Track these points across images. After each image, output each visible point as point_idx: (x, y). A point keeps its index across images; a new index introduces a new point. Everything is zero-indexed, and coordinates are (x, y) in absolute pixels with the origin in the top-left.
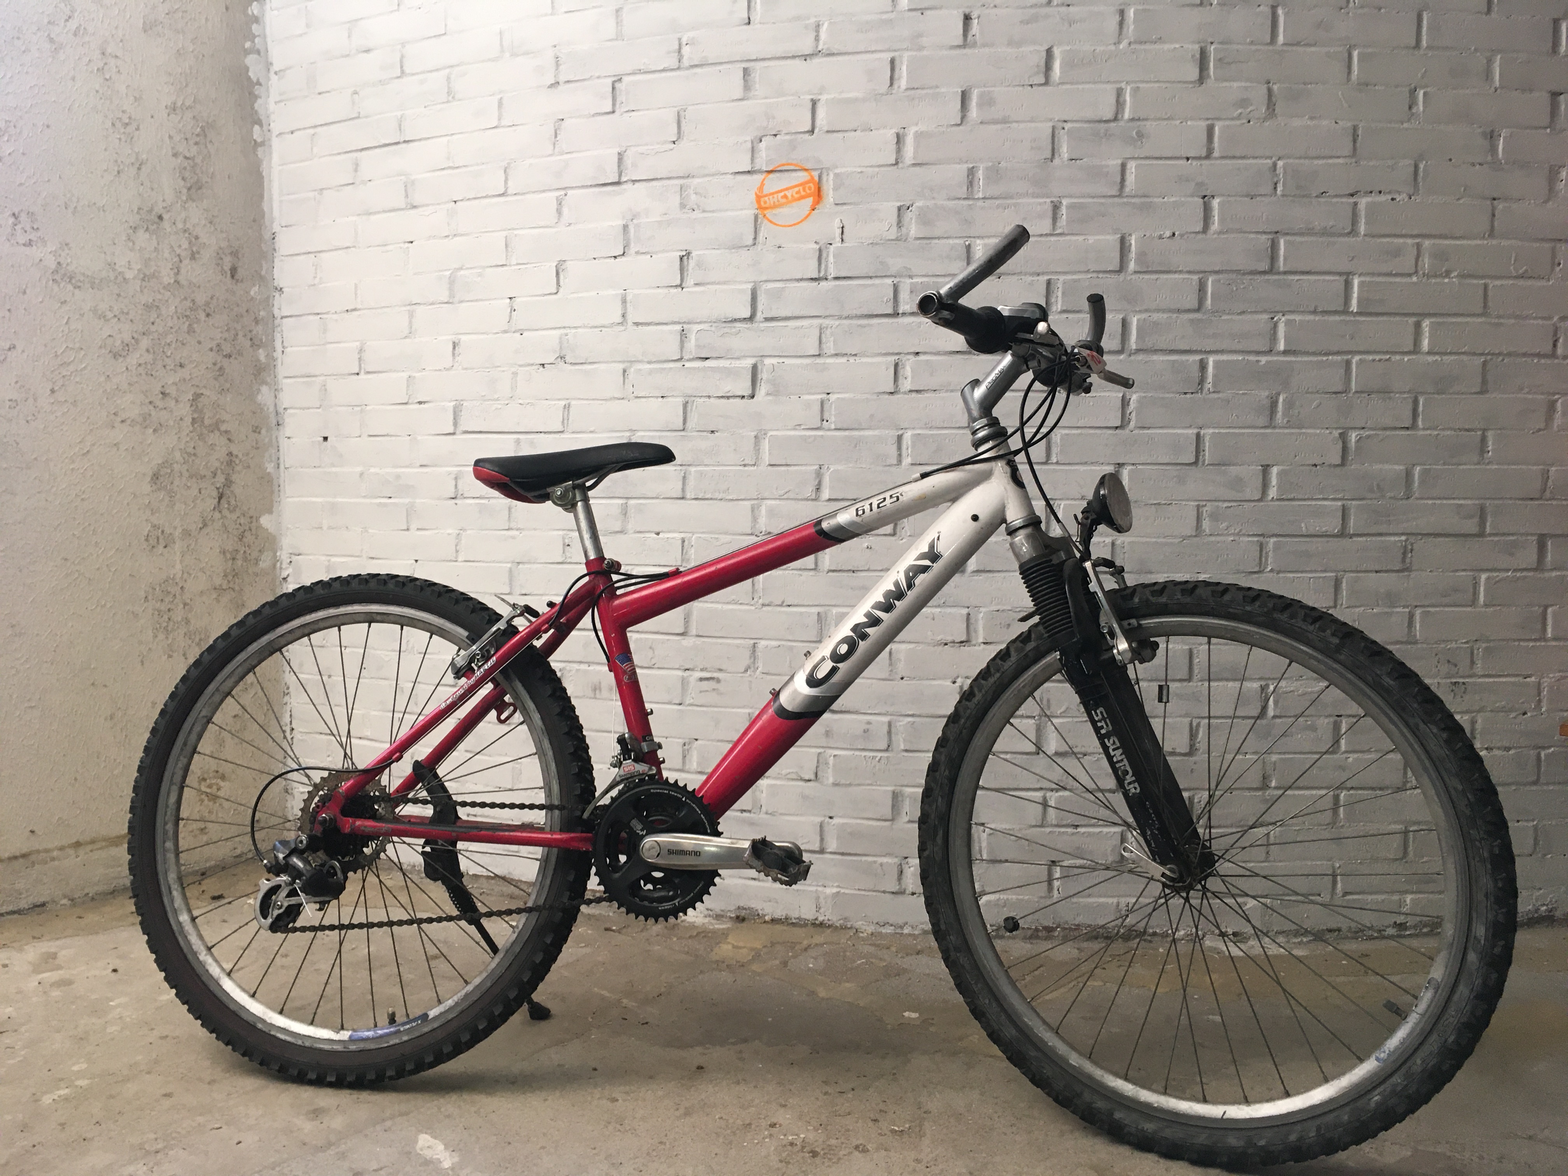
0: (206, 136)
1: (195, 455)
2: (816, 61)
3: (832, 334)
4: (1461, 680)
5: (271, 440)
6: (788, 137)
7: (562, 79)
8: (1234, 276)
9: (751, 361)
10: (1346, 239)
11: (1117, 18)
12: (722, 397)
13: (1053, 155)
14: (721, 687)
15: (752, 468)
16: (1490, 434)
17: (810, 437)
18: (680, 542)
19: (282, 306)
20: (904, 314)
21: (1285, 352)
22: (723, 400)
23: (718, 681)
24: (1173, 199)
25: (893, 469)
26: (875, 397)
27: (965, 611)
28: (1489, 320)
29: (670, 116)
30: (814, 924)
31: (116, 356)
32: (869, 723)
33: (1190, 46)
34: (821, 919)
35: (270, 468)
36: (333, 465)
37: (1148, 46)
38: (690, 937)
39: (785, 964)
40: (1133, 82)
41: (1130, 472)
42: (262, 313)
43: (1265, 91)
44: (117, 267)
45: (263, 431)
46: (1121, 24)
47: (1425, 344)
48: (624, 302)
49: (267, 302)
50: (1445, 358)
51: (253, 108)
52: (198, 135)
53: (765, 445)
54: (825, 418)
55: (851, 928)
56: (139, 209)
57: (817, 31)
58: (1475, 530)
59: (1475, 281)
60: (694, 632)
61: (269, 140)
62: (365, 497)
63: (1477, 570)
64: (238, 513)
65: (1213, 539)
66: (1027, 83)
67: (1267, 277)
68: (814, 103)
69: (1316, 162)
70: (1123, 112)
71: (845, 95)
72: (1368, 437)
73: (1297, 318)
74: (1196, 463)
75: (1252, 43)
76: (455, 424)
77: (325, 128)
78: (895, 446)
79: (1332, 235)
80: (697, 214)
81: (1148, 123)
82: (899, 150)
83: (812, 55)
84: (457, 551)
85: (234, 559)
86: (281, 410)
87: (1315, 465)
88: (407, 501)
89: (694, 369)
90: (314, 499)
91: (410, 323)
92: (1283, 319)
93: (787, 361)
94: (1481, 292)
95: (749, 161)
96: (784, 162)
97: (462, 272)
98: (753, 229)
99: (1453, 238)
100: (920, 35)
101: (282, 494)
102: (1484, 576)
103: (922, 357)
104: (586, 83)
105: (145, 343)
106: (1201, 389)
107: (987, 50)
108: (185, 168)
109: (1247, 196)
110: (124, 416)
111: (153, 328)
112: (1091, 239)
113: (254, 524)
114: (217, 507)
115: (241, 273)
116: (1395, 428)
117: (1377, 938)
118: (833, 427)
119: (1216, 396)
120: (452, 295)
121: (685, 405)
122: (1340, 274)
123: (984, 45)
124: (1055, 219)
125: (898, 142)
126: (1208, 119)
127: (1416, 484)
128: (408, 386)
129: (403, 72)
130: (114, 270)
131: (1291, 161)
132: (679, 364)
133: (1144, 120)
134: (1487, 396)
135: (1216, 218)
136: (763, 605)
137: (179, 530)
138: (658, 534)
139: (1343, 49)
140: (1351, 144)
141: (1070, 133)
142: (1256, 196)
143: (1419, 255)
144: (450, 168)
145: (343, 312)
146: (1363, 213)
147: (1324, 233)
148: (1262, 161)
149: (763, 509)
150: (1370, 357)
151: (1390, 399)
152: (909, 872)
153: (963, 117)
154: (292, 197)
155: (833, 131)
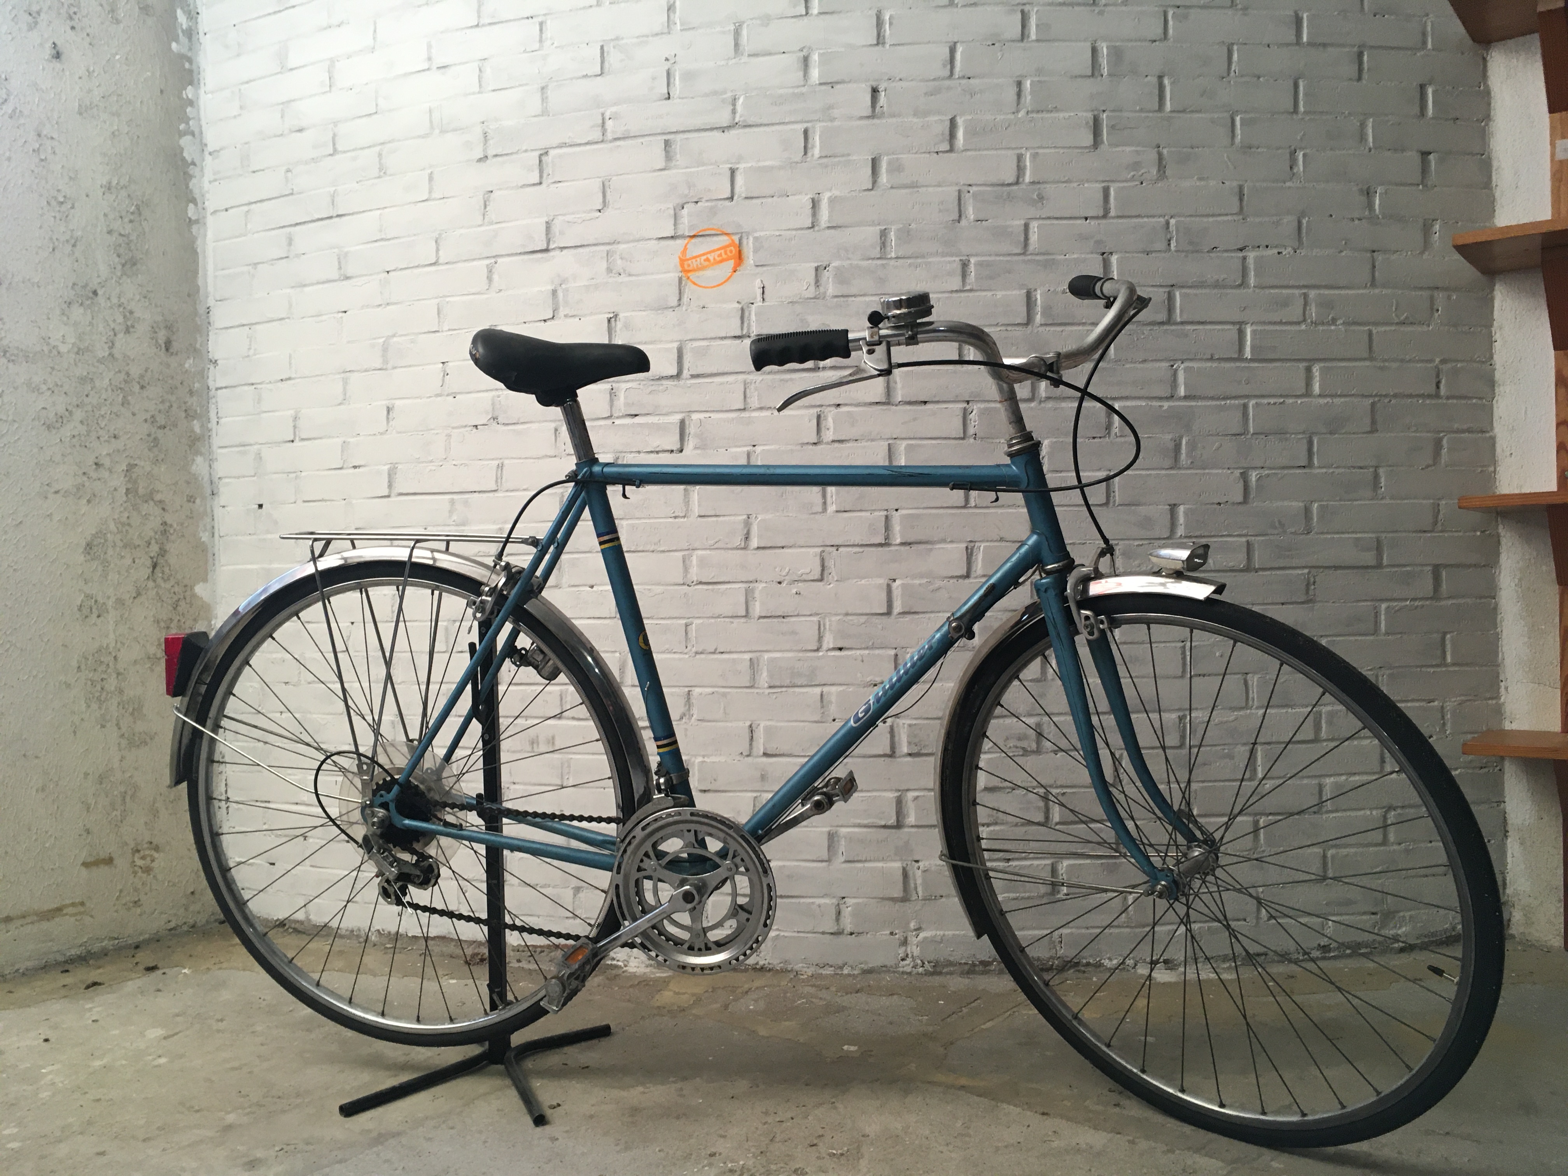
0: (140, 214)
1: (129, 525)
2: (733, 132)
3: (756, 389)
5: (205, 510)
6: (709, 204)
7: (490, 153)
9: (679, 417)
10: (1238, 291)
11: (1015, 89)
12: (652, 452)
13: (960, 216)
15: (682, 520)
16: (1381, 471)
19: (216, 378)
21: (1186, 398)
22: (652, 455)
24: (1075, 256)
25: (817, 517)
26: (799, 447)
27: (893, 652)
28: (1374, 363)
29: (596, 185)
30: (755, 969)
31: (49, 427)
33: (1085, 114)
34: (761, 963)
35: (205, 537)
36: (268, 532)
37: (1045, 115)
38: (631, 986)
39: (726, 1007)
40: (1033, 148)
43: (1156, 156)
44: (51, 341)
45: (198, 501)
46: (1019, 95)
47: (1316, 388)
49: (202, 375)
50: (1336, 400)
51: (187, 187)
52: (132, 213)
53: (695, 498)
55: (792, 970)
56: (74, 284)
57: (734, 105)
58: (1373, 563)
59: (1362, 328)
61: (204, 217)
63: (1377, 600)
64: (172, 582)
66: (933, 150)
67: (1165, 327)
68: (733, 172)
69: (1205, 220)
70: (1024, 176)
71: (761, 164)
72: (1268, 476)
73: (1195, 365)
74: (1107, 504)
76: (390, 486)
77: (259, 204)
78: (820, 495)
79: (1224, 287)
80: (624, 278)
81: (1048, 186)
82: (814, 215)
83: (729, 127)
85: (168, 628)
86: (216, 480)
87: (1219, 504)
89: (623, 425)
90: (249, 567)
91: (345, 389)
92: (1183, 366)
93: (713, 415)
94: (1366, 337)
95: (672, 227)
96: (706, 227)
97: (395, 339)
98: (677, 292)
99: (1337, 288)
100: (831, 107)
101: (217, 562)
102: (1384, 606)
103: (843, 409)
104: (514, 156)
105: (79, 414)
106: (1109, 433)
107: (894, 120)
108: (120, 245)
109: (1143, 252)
110: (57, 487)
111: (87, 400)
112: (1000, 294)
113: (188, 593)
114: (152, 576)
115: (175, 346)
116: (1292, 467)
117: (1302, 960)
119: (1123, 439)
120: (386, 362)
122: (1233, 323)
123: (894, 116)
124: (964, 275)
125: (814, 207)
126: (1103, 181)
127: (1315, 520)
128: (343, 451)
129: (335, 151)
130: (48, 344)
131: (1183, 219)
132: (609, 422)
133: (1044, 183)
134: (1376, 435)
135: (1115, 273)
136: (697, 653)
137: (113, 599)
138: (592, 587)
139: (1227, 115)
140: (1238, 204)
141: (975, 196)
142: (1152, 252)
143: (1306, 304)
144: (382, 240)
145: (277, 382)
146: (1252, 266)
147: (1217, 285)
148: (1156, 219)
149: (694, 559)
150: (1265, 401)
151: (1286, 439)
152: (847, 912)
153: (874, 182)
154: (227, 272)
155: (752, 198)
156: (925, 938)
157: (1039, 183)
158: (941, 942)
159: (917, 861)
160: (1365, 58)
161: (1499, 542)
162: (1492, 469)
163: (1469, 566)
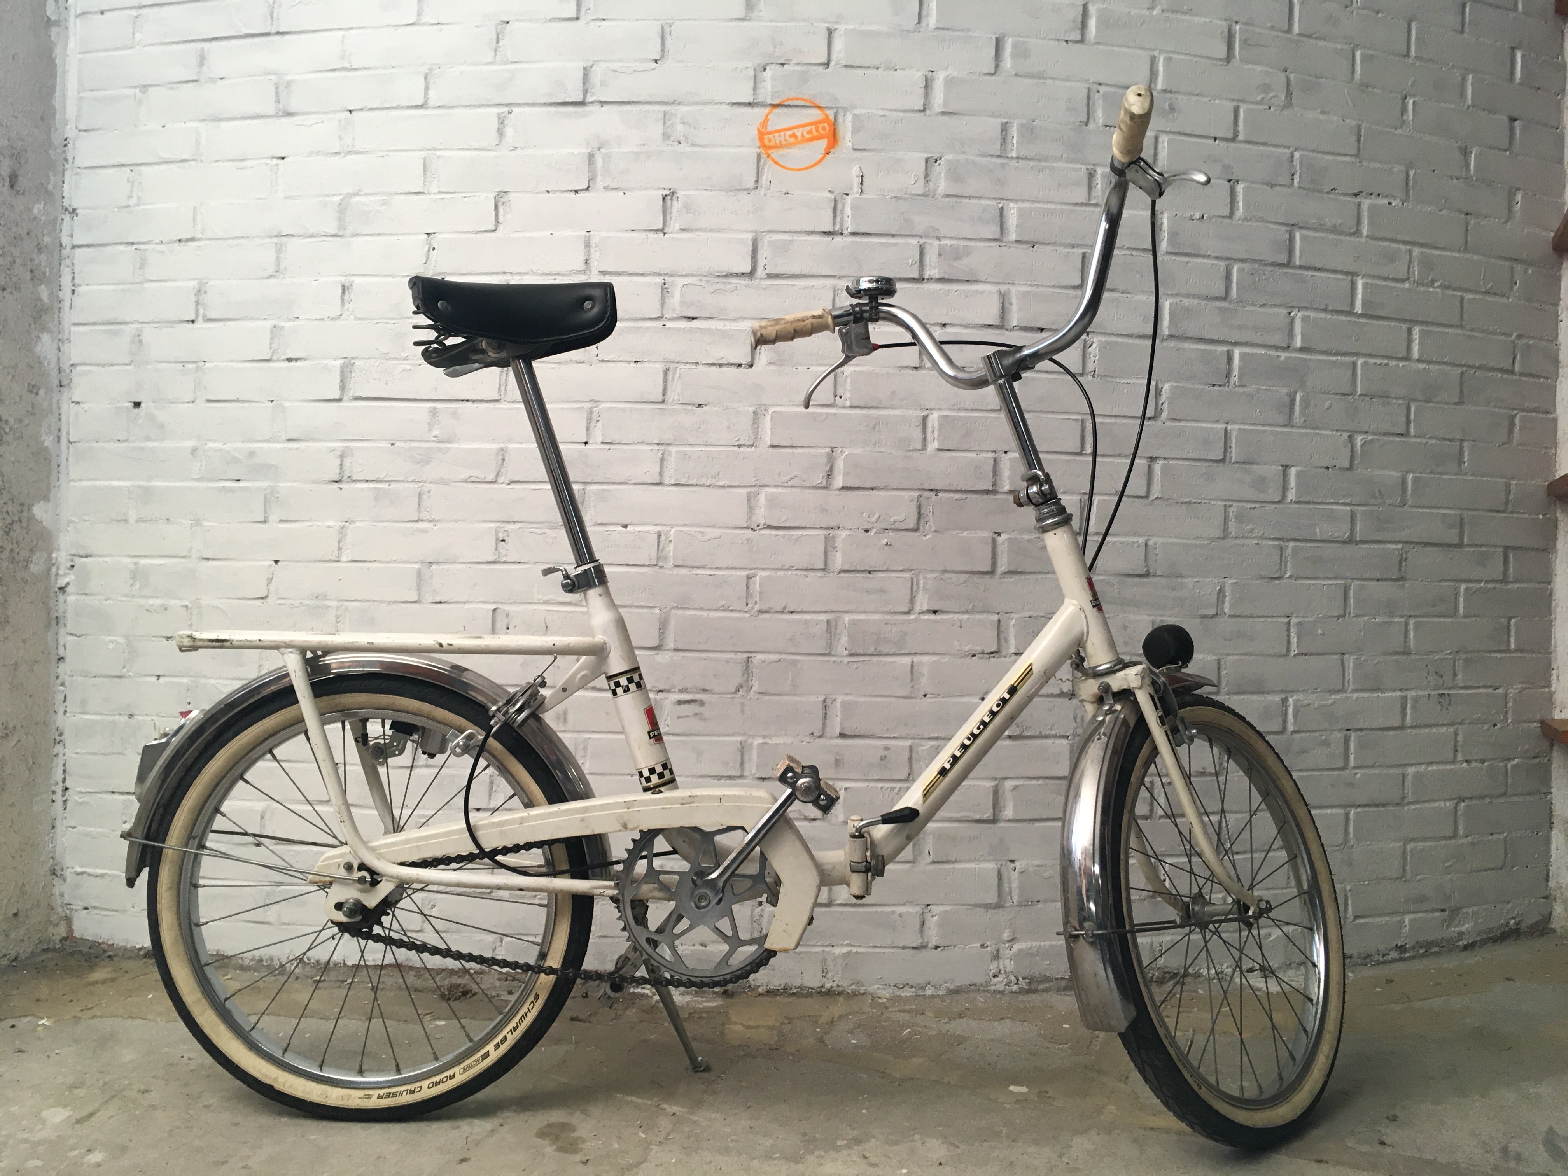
4: (1446, 692)
5: (51, 405)
6: (799, 68)
8: (1256, 266)
9: (752, 323)
10: (1353, 239)
12: (713, 364)
13: (1088, 118)
14: (704, 711)
15: (749, 449)
16: (1466, 444)
17: (821, 414)
18: (656, 536)
19: (74, 233)
20: (930, 279)
21: (1302, 349)
22: (714, 368)
23: (702, 703)
25: (915, 454)
26: (897, 371)
27: (996, 618)
28: (1464, 331)
29: (654, 30)
30: (820, 993)
32: (887, 748)
33: (1219, 22)
34: (828, 986)
35: (48, 441)
36: (148, 439)
37: (1179, 16)
41: (1163, 466)
42: (46, 239)
43: (1284, 80)
45: (42, 392)
47: (1416, 352)
48: (588, 245)
49: (54, 225)
50: (1431, 367)
53: (767, 422)
54: (839, 394)
55: (866, 994)
58: (1456, 540)
59: (1454, 293)
60: (671, 645)
61: (66, 20)
62: (198, 480)
63: (1457, 581)
65: (1237, 541)
66: (1062, 38)
67: (1285, 270)
68: (830, 32)
69: (1327, 157)
70: (1156, 84)
71: (866, 27)
72: (1371, 441)
73: (1312, 314)
74: (1223, 461)
75: (1272, 28)
76: (343, 387)
77: (156, 9)
78: (920, 429)
79: (1341, 233)
80: (684, 148)
81: (1180, 97)
82: (927, 95)
84: (340, 549)
86: (66, 367)
87: (1328, 468)
88: (266, 484)
89: (678, 329)
90: (115, 483)
91: (278, 258)
92: (1299, 315)
94: (1458, 303)
95: (751, 91)
96: (794, 95)
97: (358, 199)
98: (754, 171)
99: (1436, 248)
101: (62, 477)
102: (1463, 587)
103: (949, 329)
106: (1228, 382)
109: (1268, 184)
113: (25, 514)
115: (23, 182)
116: (1393, 434)
117: (1383, 963)
118: (848, 403)
119: (1241, 390)
120: (342, 226)
121: (666, 372)
122: (1346, 273)
124: (1090, 187)
125: (926, 87)
126: (1233, 100)
127: (1410, 492)
128: (272, 338)
131: (1306, 153)
132: (659, 324)
133: (1177, 92)
134: (1464, 407)
135: (1241, 204)
136: (760, 612)
138: (625, 527)
139: (1348, 47)
140: (1356, 144)
141: (1105, 96)
142: (1276, 185)
143: (1410, 262)
144: (344, 69)
145: (171, 242)
146: (1365, 214)
147: (1334, 230)
148: (1280, 150)
149: (762, 499)
150: (1372, 361)
151: (1389, 403)
152: (932, 922)
153: (997, 67)
154: (95, 93)
155: (852, 67)
156: (1020, 951)
157: (1171, 92)
158: (1037, 955)
159: (1012, 861)
160: (1468, 9)
161: (1556, 527)
162: (1553, 451)
163: (1533, 549)
